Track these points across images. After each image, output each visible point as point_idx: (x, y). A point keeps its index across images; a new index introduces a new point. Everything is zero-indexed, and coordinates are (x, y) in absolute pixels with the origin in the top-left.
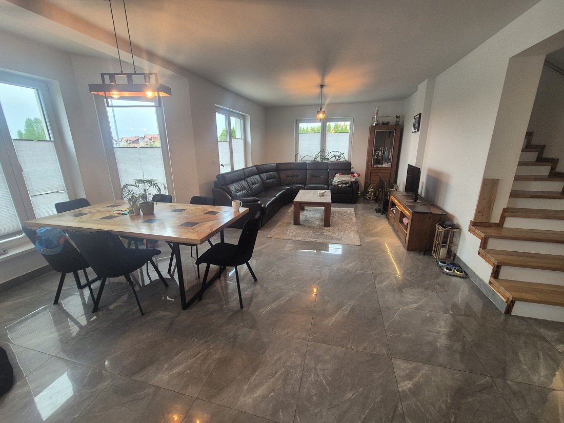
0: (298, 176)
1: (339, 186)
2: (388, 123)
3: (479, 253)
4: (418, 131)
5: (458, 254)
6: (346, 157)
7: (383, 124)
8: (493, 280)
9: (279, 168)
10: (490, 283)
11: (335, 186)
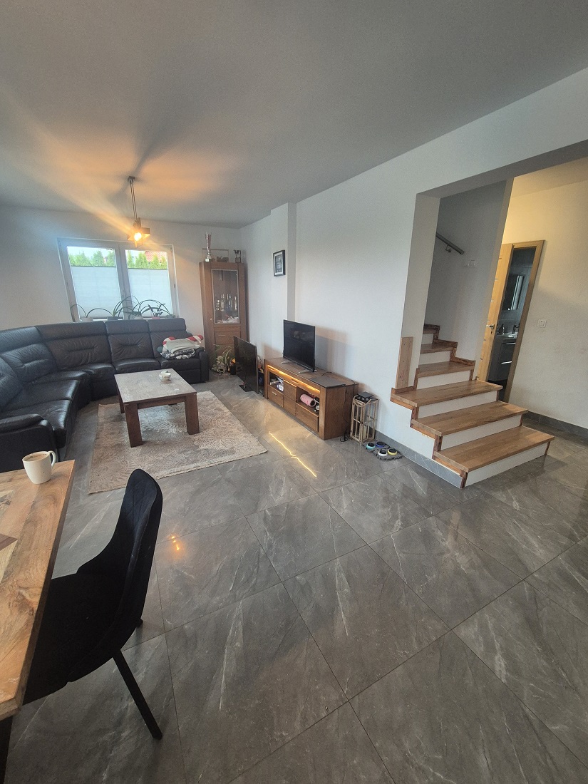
0: (93, 347)
1: (178, 357)
2: (225, 260)
3: (412, 426)
4: (284, 274)
5: (379, 429)
6: (169, 309)
7: (219, 260)
8: (437, 454)
9: (45, 335)
10: (434, 457)
11: (170, 359)
